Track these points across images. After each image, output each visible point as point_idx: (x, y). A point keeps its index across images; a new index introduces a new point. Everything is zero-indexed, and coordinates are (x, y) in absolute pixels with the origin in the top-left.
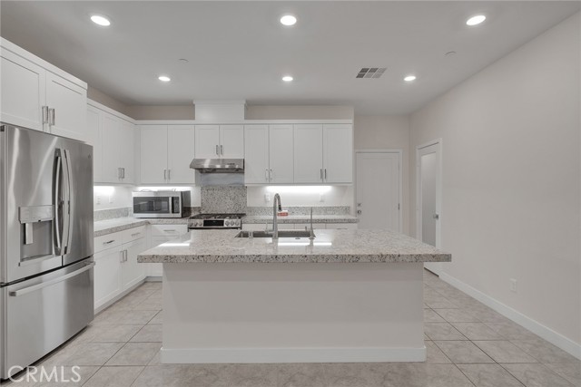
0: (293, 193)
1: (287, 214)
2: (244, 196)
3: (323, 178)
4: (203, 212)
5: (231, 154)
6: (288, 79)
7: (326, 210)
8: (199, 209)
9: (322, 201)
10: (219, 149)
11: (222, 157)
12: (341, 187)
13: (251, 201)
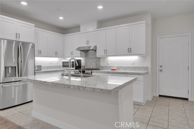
2: (100, 61)
4: (85, 68)
8: (84, 66)
9: (133, 64)
13: (102, 64)
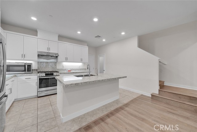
0: (67, 65)
1: (70, 71)
2: (56, 65)
3: (81, 61)
5: (53, 51)
6: (79, 33)
7: (81, 69)
9: (79, 67)
10: (48, 49)
11: (49, 52)
12: (84, 63)
13: (58, 67)
